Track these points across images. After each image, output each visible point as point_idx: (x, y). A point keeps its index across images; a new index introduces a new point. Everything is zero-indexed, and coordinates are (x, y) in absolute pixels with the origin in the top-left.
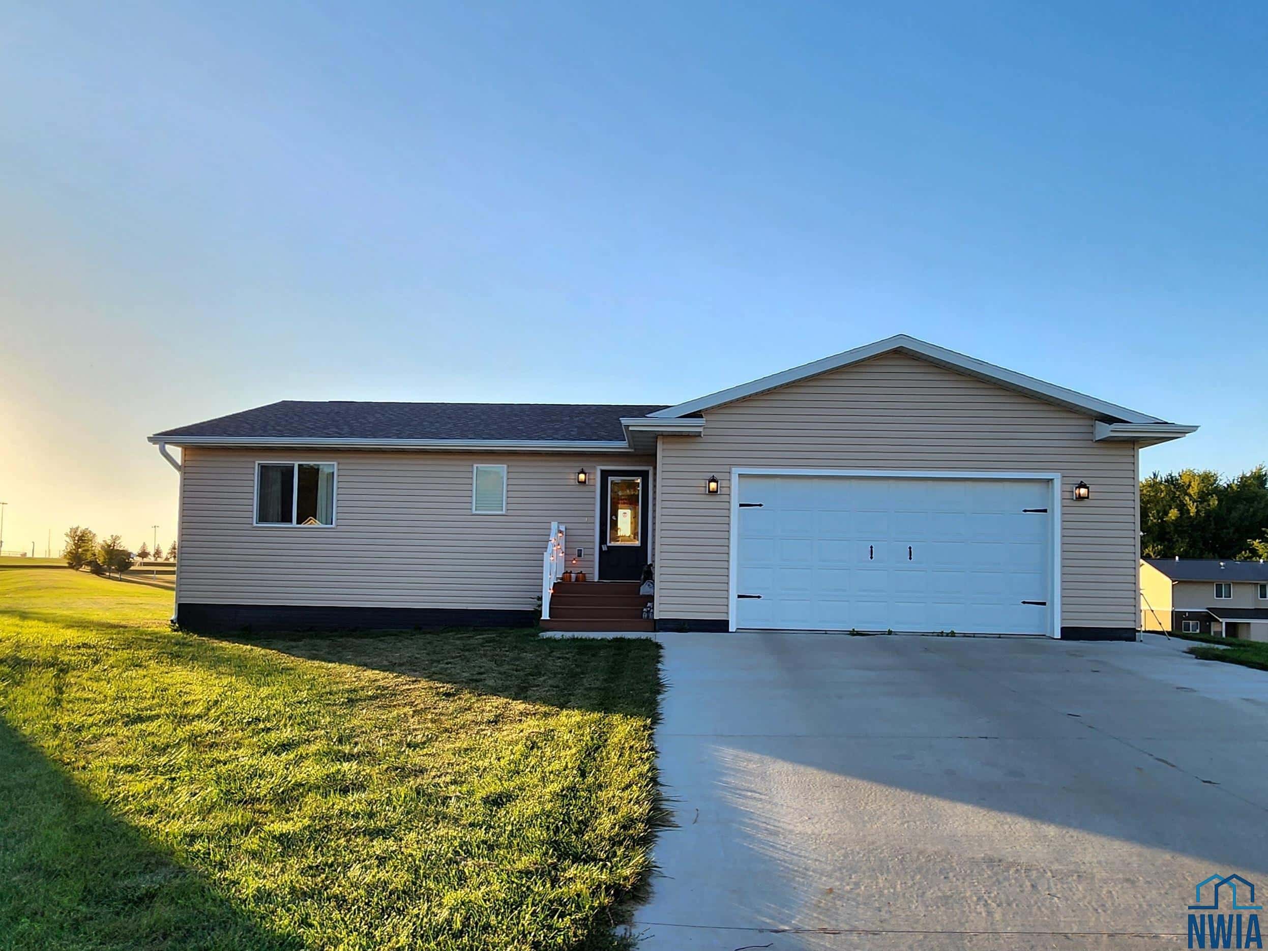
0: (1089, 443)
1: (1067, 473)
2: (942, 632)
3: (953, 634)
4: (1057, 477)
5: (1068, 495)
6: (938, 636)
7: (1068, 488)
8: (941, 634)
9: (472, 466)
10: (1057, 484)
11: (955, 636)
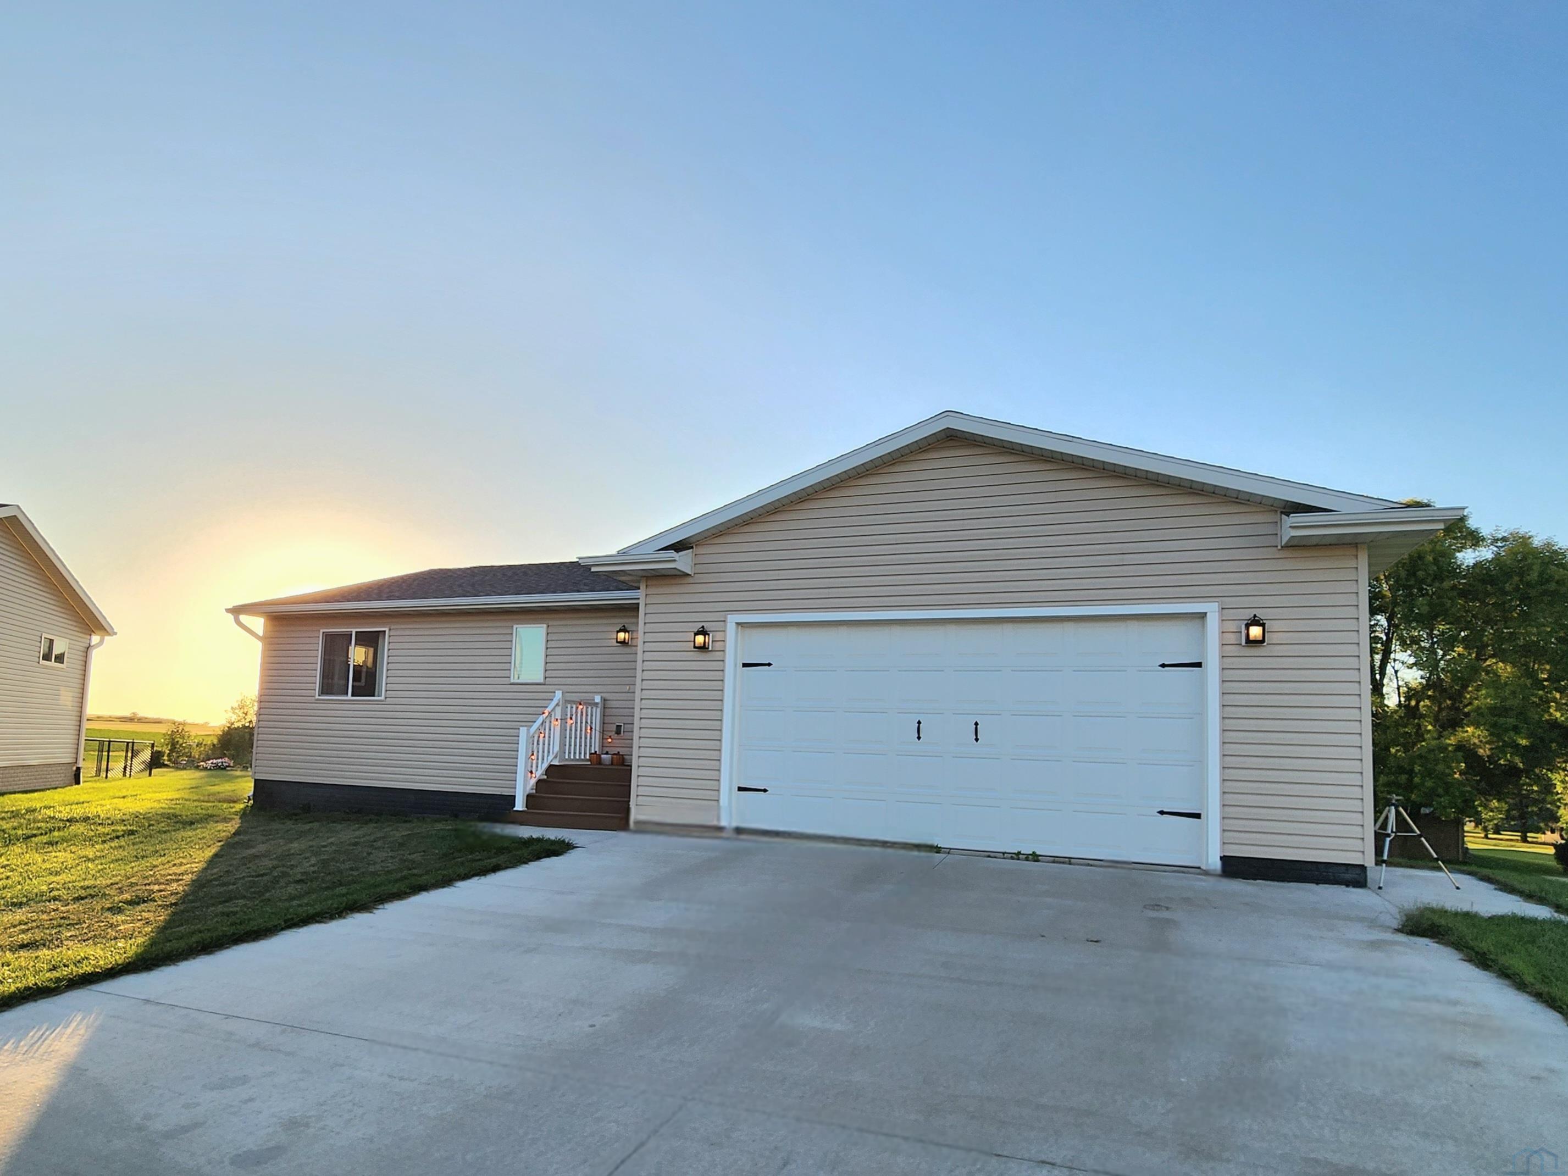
0: (1271, 553)
1: (1230, 602)
2: (1019, 853)
3: (1035, 857)
4: (1211, 609)
5: (1232, 638)
6: (1012, 858)
7: (1232, 626)
8: (1017, 856)
9: (512, 627)
10: (1213, 621)
11: (1037, 861)
